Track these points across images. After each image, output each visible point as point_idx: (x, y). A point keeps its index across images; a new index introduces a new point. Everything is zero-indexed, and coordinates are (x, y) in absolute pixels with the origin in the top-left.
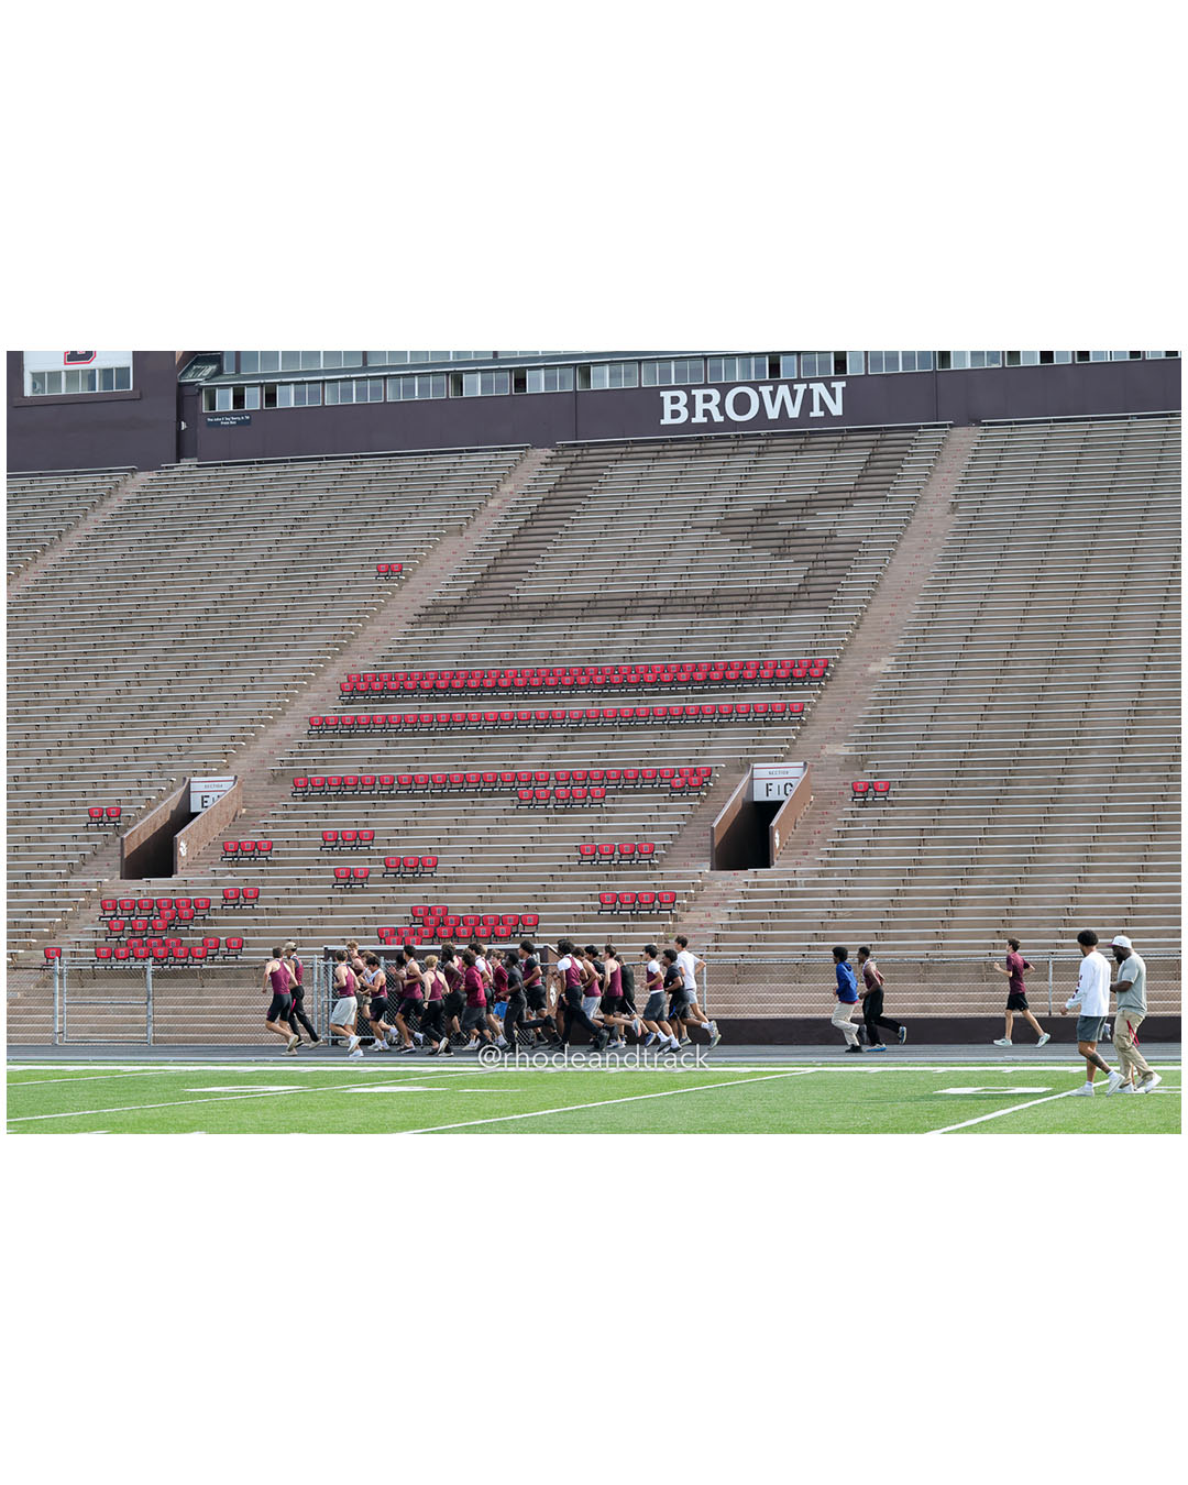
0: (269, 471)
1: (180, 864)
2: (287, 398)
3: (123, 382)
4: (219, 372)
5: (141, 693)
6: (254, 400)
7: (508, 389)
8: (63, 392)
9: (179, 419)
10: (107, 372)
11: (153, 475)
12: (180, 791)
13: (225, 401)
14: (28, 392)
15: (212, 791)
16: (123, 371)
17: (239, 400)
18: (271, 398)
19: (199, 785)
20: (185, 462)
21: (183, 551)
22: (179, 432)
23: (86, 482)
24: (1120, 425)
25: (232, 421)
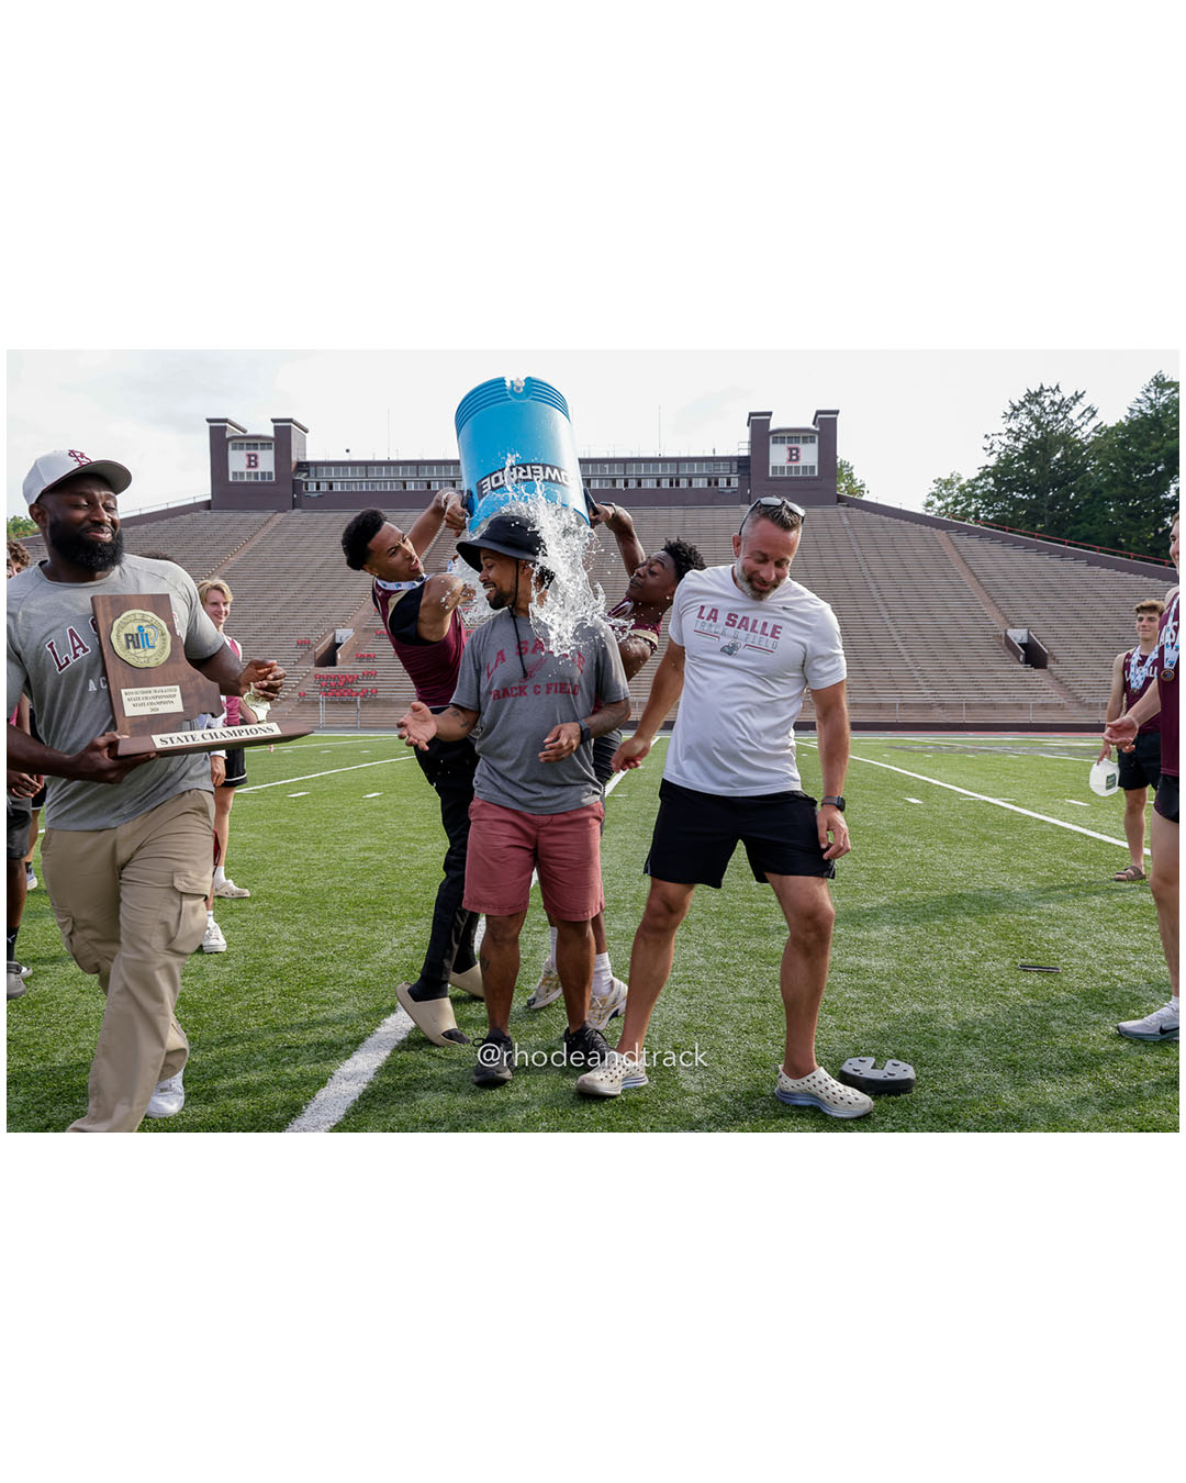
0: (331, 515)
1: (338, 663)
2: (337, 488)
3: (270, 478)
4: (308, 476)
5: (301, 597)
6: (324, 488)
7: (425, 488)
8: (245, 480)
9: (294, 493)
10: (263, 474)
11: (284, 514)
12: (332, 635)
13: (312, 487)
14: (231, 479)
15: (344, 634)
16: (270, 474)
17: (318, 487)
18: (331, 487)
19: (339, 632)
20: (296, 510)
21: (304, 543)
22: (294, 499)
23: (257, 516)
24: (652, 512)
25: (315, 495)
